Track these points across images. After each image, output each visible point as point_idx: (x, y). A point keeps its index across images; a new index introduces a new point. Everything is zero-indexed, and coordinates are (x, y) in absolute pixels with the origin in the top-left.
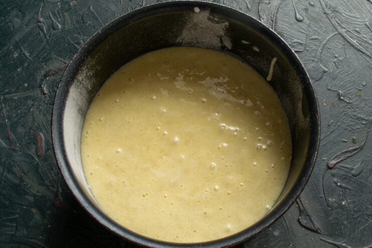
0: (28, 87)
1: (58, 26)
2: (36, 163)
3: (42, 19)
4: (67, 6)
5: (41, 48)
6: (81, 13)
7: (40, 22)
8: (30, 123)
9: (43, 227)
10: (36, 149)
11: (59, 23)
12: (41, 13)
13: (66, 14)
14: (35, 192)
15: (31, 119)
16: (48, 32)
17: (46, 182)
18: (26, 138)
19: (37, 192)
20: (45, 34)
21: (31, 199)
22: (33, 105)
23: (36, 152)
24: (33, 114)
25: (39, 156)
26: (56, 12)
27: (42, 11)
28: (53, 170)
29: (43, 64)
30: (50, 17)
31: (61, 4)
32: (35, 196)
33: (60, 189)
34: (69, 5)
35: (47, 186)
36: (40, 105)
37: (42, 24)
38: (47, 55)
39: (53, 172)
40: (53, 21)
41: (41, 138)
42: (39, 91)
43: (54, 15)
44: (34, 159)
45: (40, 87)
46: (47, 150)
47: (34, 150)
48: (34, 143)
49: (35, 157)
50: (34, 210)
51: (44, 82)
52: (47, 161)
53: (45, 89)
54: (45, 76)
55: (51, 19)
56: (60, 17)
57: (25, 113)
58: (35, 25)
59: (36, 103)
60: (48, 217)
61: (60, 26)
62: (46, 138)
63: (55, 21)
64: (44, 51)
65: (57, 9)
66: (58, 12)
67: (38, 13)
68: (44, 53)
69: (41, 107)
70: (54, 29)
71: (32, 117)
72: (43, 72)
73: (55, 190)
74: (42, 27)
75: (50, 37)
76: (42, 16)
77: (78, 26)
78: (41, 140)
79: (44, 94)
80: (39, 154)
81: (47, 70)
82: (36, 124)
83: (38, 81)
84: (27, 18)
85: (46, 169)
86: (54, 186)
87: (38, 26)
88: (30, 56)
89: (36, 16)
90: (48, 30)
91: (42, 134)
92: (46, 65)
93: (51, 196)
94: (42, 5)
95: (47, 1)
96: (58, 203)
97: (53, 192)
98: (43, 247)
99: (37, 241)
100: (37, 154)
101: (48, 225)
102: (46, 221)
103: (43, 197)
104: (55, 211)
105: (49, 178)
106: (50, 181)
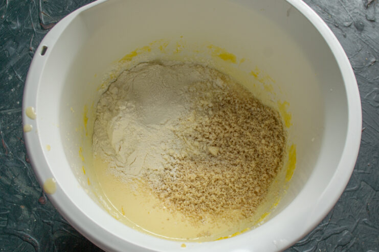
0: (20, 104)
2: (25, 167)
3: (32, 48)
7: (31, 51)
8: (21, 134)
9: (30, 221)
10: (25, 156)
12: (32, 43)
14: (23, 192)
17: (33, 184)
18: (18, 147)
19: (26, 192)
21: (20, 197)
23: (26, 158)
25: (27, 162)
27: (33, 41)
32: (24, 195)
35: (34, 187)
44: (24, 164)
47: (23, 157)
48: (24, 151)
49: (25, 163)
50: (23, 207)
57: (17, 126)
58: (27, 53)
60: (34, 213)
67: (30, 43)
74: (33, 55)
76: (33, 45)
80: (28, 160)
84: (20, 47)
86: (39, 187)
87: (30, 54)
88: (22, 78)
89: (28, 46)
93: (37, 195)
94: (33, 36)
95: (38, 34)
96: (43, 201)
97: (39, 192)
98: (30, 238)
99: (24, 233)
100: (26, 160)
101: (33, 220)
102: (32, 216)
103: (31, 196)
104: (40, 208)
105: (35, 180)
106: (37, 183)
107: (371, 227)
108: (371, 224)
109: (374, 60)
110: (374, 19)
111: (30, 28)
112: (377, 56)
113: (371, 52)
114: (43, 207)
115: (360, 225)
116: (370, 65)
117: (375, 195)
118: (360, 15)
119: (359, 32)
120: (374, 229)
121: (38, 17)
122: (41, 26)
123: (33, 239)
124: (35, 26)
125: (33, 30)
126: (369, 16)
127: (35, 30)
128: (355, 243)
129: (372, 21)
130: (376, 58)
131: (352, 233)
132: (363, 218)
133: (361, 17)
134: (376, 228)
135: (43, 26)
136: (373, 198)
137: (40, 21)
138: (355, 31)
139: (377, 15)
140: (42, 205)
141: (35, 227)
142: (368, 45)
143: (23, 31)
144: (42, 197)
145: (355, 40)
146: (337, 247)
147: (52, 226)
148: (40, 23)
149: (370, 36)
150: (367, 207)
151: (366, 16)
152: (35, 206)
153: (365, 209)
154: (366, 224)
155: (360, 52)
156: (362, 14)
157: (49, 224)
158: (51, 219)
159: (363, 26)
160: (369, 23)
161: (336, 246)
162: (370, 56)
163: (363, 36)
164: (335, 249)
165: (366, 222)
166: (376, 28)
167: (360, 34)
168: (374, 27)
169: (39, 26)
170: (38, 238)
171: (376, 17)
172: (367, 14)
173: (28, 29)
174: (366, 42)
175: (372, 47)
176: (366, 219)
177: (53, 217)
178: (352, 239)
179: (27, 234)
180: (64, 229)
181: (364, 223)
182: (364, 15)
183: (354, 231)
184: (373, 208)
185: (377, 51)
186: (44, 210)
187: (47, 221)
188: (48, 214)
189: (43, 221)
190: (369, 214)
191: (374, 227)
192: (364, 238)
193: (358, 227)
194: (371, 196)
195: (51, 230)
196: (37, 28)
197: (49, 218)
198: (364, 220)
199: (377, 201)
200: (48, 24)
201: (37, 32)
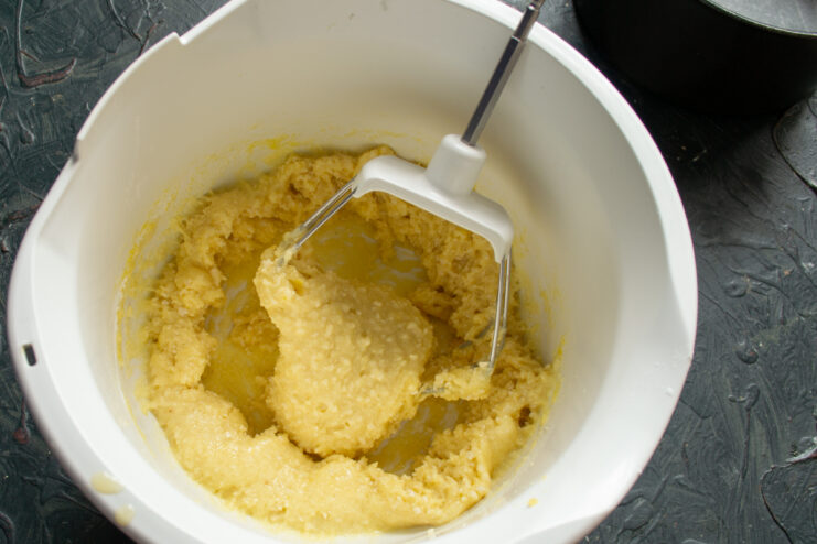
1: (30, 137)
3: (3, 126)
4: (46, 103)
6: (70, 115)
11: (32, 131)
12: (2, 114)
13: (45, 116)
16: (12, 147)
17: (3, 402)
20: (7, 150)
26: (27, 112)
27: (3, 110)
29: (3, 201)
30: (17, 121)
31: (37, 100)
33: (26, 414)
34: (51, 101)
35: (5, 409)
38: (10, 187)
39: (13, 385)
40: (21, 128)
43: (25, 118)
51: (3, 232)
53: (5, 242)
54: (6, 221)
55: (19, 125)
56: (34, 122)
60: (4, 461)
61: (33, 137)
63: (24, 128)
64: (5, 179)
65: (30, 107)
66: (31, 111)
68: (6, 182)
70: (23, 141)
72: (3, 215)
73: (18, 415)
74: (4, 139)
75: (16, 155)
76: (4, 119)
77: (64, 137)
79: (3, 251)
81: (10, 212)
86: (15, 409)
90: (14, 143)
92: (7, 202)
93: (12, 426)
94: (4, 100)
95: (13, 95)
96: (21, 437)
97: (13, 418)
101: (3, 475)
104: (17, 451)
105: (7, 394)
106: (10, 401)
107: (692, 491)
108: (691, 485)
114: (21, 449)
115: (668, 488)
117: (700, 427)
120: (696, 495)
121: (13, 62)
122: (21, 80)
123: (3, 513)
124: (7, 80)
125: (4, 87)
127: (7, 87)
128: (658, 525)
131: (652, 503)
132: (675, 473)
134: (703, 495)
135: (24, 80)
136: (696, 433)
137: (18, 68)
140: (21, 446)
141: (7, 490)
144: (21, 430)
146: (622, 532)
147: (42, 491)
148: (18, 73)
150: (684, 450)
152: (7, 447)
153: (680, 454)
154: (681, 485)
157: (33, 483)
158: (39, 474)
161: (620, 531)
164: (619, 535)
165: (682, 482)
169: (16, 80)
170: (11, 512)
176: (681, 476)
177: (42, 470)
178: (652, 515)
180: (64, 494)
181: (678, 483)
183: (656, 499)
184: (696, 453)
186: (24, 455)
187: (31, 478)
188: (32, 464)
189: (22, 478)
190: (688, 465)
191: (700, 493)
192: (677, 513)
193: (665, 492)
194: (691, 429)
195: (38, 497)
196: (12, 84)
197: (35, 473)
198: (677, 477)
199: (705, 438)
200: (33, 75)
201: (13, 92)
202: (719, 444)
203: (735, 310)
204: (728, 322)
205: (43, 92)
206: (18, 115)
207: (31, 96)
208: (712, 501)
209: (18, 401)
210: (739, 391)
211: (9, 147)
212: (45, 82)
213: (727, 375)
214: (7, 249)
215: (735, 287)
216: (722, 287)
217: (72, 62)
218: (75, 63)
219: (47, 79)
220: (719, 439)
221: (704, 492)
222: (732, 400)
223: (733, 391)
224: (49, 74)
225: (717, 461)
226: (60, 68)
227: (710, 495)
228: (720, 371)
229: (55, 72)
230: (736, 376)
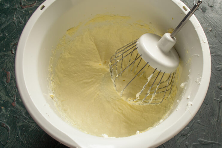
0: (5, 50)
1: (22, 22)
2: (6, 85)
3: (15, 19)
4: (27, 13)
5: (13, 32)
7: (14, 20)
8: (5, 67)
9: (6, 116)
10: (6, 79)
11: (23, 20)
12: (15, 16)
13: (27, 17)
14: (4, 99)
15: (5, 65)
17: (9, 95)
18: (2, 74)
19: (5, 99)
21: (2, 102)
22: (7, 59)
23: (6, 80)
24: (6, 63)
25: (7, 82)
28: (13, 89)
29: (14, 40)
31: (25, 12)
32: (4, 101)
33: (16, 98)
35: (10, 97)
36: (10, 59)
37: (15, 21)
38: (16, 36)
39: (13, 90)
40: (20, 20)
41: (9, 74)
42: (10, 52)
43: (21, 17)
44: (5, 84)
45: (11, 50)
46: (11, 80)
47: (5, 80)
48: (6, 76)
49: (6, 83)
50: (2, 108)
51: (13, 48)
52: (11, 85)
53: (13, 51)
54: (14, 45)
55: (19, 18)
56: (24, 18)
57: (3, 62)
59: (8, 58)
60: (9, 111)
61: (23, 22)
62: (11, 74)
63: (21, 19)
64: (15, 34)
66: (23, 16)
67: (14, 16)
69: (10, 60)
70: (20, 23)
71: (6, 64)
72: (13, 43)
73: (13, 98)
74: (15, 22)
75: (18, 27)
76: (15, 17)
78: (9, 75)
79: (13, 54)
80: (7, 81)
81: (15, 42)
82: (7, 67)
83: (11, 48)
84: (8, 18)
85: (10, 89)
86: (13, 97)
87: (13, 22)
88: (8, 35)
89: (12, 17)
90: (18, 24)
91: (10, 72)
92: (15, 40)
93: (11, 101)
94: (16, 12)
95: (19, 11)
96: (14, 104)
97: (12, 99)
98: (5, 125)
99: (2, 122)
100: (6, 82)
101: (8, 115)
102: (7, 113)
103: (8, 101)
104: (12, 108)
105: (11, 93)
106: (11, 95)
107: (202, 125)
108: (201, 123)
109: (211, 29)
110: (213, 6)
111: (15, 7)
112: (213, 27)
113: (209, 25)
115: (195, 124)
116: (208, 32)
117: (205, 107)
118: (205, 3)
119: (203, 13)
120: (203, 126)
121: (19, 1)
122: (21, 6)
123: (7, 125)
124: (17, 6)
125: (16, 8)
126: (210, 3)
127: (17, 8)
128: (191, 134)
129: (211, 7)
130: (212, 28)
131: (190, 128)
132: (197, 120)
133: (205, 4)
134: (205, 126)
135: (22, 6)
136: (204, 109)
137: (21, 3)
138: (201, 13)
139: (215, 3)
140: (14, 107)
141: (9, 119)
142: (208, 21)
143: (10, 9)
144: (14, 102)
145: (200, 17)
146: (181, 136)
147: (18, 119)
148: (20, 4)
149: (209, 15)
151: (208, 4)
152: (10, 107)
153: (199, 114)
154: (199, 123)
155: (203, 24)
156: (206, 2)
157: (16, 117)
158: (18, 115)
159: (206, 9)
160: (209, 8)
161: (180, 136)
162: (209, 27)
163: (205, 15)
164: (180, 137)
165: (199, 122)
166: (213, 11)
167: (204, 14)
168: (212, 10)
169: (20, 6)
170: (9, 125)
171: (214, 5)
172: (209, 3)
173: (13, 8)
174: (207, 19)
175: (211, 22)
176: (199, 121)
177: (19, 114)
178: (190, 132)
179: (4, 123)
180: (24, 120)
181: (198, 123)
182: (207, 3)
183: (191, 127)
184: (204, 114)
185: (213, 24)
186: (14, 109)
187: (16, 116)
188: (16, 112)
189: (13, 116)
190: (201, 118)
191: (204, 125)
192: (197, 131)
193: (194, 125)
194: (203, 108)
195: (17, 121)
196: (19, 7)
197: (17, 114)
198: (198, 121)
199: (207, 110)
200: (25, 5)
201: (19, 10)
202: (211, 112)
203: (218, 74)
204: (216, 78)
205: (27, 10)
206: (19, 16)
207: (23, 11)
208: (208, 128)
209: (13, 95)
210: (217, 97)
211: (16, 25)
212: (27, 7)
213: (214, 93)
214: (14, 53)
215: (218, 68)
216: (215, 68)
217: (35, 2)
218: (36, 2)
219: (28, 6)
220: (211, 111)
221: (205, 125)
222: (215, 100)
223: (216, 97)
224: (29, 5)
225: (210, 117)
226: (32, 3)
227: (207, 126)
228: (212, 91)
229: (30, 5)
230: (217, 93)
